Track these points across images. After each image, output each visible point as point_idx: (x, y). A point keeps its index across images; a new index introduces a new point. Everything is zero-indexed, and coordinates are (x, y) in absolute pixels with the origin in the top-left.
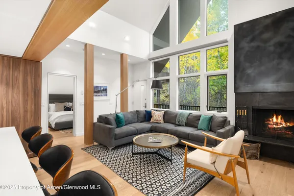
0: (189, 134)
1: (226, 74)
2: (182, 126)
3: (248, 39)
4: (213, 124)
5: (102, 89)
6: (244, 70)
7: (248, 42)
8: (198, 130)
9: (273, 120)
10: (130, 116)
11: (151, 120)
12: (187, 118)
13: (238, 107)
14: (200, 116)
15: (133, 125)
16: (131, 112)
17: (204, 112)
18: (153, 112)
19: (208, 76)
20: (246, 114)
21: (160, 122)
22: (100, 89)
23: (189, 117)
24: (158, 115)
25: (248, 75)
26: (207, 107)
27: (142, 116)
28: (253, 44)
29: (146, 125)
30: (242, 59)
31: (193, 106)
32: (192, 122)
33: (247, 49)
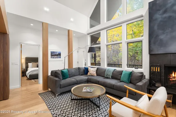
0: (114, 85)
1: (142, 41)
2: (109, 78)
3: (161, 12)
4: (132, 77)
5: (57, 53)
6: (157, 36)
7: (161, 15)
8: (121, 82)
9: (172, 75)
10: (73, 71)
11: (88, 74)
12: (113, 73)
13: (152, 65)
14: (122, 71)
15: (75, 77)
16: (74, 68)
17: (125, 69)
18: (89, 68)
19: (128, 43)
20: (159, 71)
21: (94, 75)
22: (56, 53)
23: (114, 72)
24: (93, 71)
25: (161, 40)
26: (127, 65)
27: (82, 71)
28: (165, 15)
29: (84, 77)
30: (156, 28)
31: (117, 64)
32: (116, 76)
33: (160, 19)
